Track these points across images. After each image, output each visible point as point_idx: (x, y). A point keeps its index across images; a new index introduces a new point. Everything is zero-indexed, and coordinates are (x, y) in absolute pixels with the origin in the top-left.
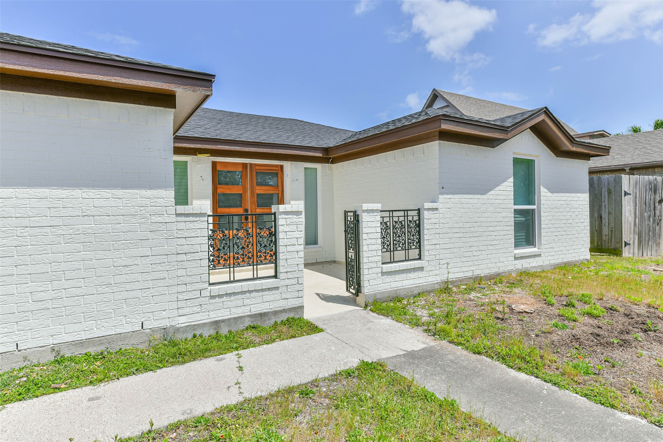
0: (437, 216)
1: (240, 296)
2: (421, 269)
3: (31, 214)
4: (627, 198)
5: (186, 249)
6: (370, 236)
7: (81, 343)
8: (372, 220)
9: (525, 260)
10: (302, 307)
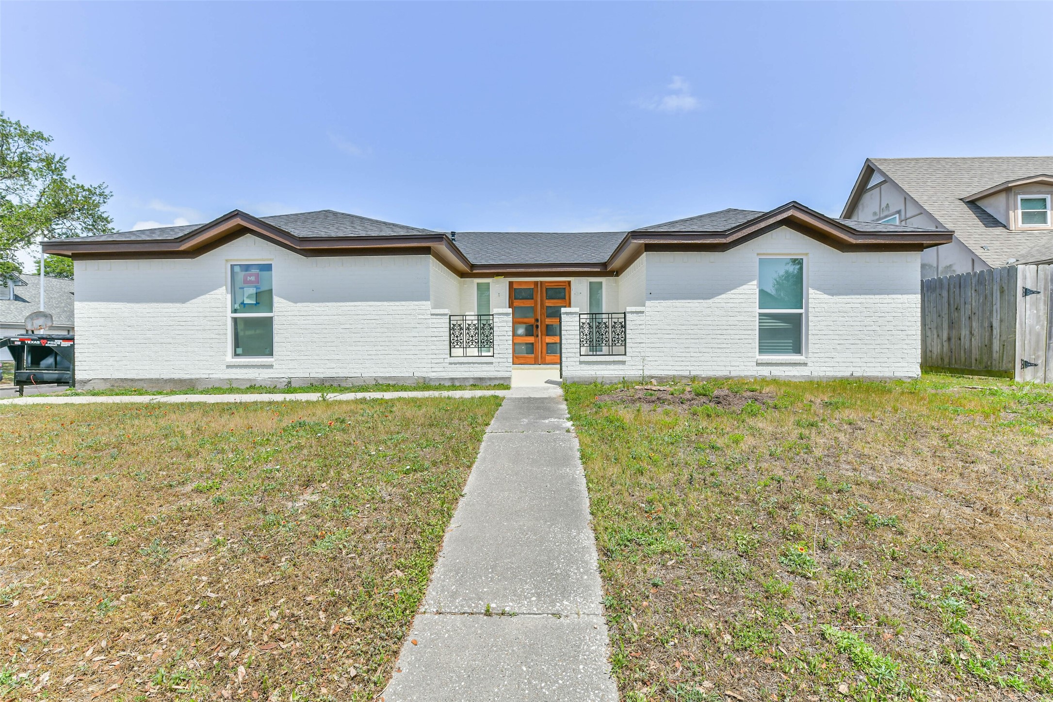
0: (642, 318)
1: (467, 365)
2: (623, 363)
3: (367, 313)
4: (1031, 298)
5: (436, 334)
6: (569, 332)
7: (386, 378)
8: (571, 320)
9: (775, 368)
10: (509, 378)
